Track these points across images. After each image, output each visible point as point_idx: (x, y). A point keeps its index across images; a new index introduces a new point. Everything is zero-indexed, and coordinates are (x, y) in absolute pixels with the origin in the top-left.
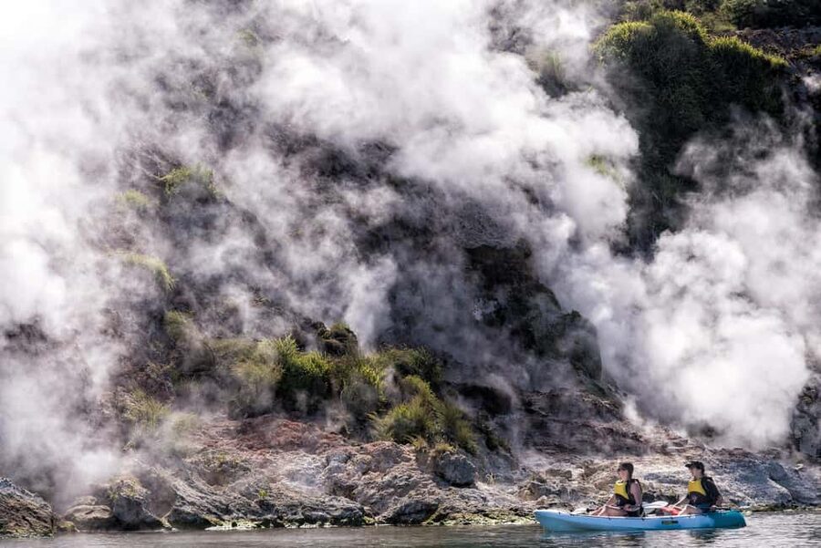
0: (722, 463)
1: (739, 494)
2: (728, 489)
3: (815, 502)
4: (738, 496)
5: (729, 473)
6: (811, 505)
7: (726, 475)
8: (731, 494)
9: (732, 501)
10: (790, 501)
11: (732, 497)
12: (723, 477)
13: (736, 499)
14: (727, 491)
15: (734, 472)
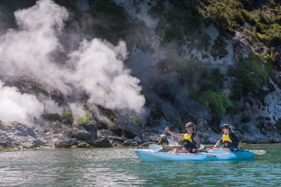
0: (9, 127)
1: (18, 141)
2: (13, 138)
3: (47, 144)
4: (17, 142)
5: (12, 132)
6: (45, 145)
7: (11, 133)
8: (15, 141)
9: (15, 144)
10: (37, 144)
11: (15, 142)
12: (10, 133)
13: (17, 143)
14: (13, 139)
15: (14, 132)
